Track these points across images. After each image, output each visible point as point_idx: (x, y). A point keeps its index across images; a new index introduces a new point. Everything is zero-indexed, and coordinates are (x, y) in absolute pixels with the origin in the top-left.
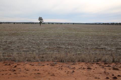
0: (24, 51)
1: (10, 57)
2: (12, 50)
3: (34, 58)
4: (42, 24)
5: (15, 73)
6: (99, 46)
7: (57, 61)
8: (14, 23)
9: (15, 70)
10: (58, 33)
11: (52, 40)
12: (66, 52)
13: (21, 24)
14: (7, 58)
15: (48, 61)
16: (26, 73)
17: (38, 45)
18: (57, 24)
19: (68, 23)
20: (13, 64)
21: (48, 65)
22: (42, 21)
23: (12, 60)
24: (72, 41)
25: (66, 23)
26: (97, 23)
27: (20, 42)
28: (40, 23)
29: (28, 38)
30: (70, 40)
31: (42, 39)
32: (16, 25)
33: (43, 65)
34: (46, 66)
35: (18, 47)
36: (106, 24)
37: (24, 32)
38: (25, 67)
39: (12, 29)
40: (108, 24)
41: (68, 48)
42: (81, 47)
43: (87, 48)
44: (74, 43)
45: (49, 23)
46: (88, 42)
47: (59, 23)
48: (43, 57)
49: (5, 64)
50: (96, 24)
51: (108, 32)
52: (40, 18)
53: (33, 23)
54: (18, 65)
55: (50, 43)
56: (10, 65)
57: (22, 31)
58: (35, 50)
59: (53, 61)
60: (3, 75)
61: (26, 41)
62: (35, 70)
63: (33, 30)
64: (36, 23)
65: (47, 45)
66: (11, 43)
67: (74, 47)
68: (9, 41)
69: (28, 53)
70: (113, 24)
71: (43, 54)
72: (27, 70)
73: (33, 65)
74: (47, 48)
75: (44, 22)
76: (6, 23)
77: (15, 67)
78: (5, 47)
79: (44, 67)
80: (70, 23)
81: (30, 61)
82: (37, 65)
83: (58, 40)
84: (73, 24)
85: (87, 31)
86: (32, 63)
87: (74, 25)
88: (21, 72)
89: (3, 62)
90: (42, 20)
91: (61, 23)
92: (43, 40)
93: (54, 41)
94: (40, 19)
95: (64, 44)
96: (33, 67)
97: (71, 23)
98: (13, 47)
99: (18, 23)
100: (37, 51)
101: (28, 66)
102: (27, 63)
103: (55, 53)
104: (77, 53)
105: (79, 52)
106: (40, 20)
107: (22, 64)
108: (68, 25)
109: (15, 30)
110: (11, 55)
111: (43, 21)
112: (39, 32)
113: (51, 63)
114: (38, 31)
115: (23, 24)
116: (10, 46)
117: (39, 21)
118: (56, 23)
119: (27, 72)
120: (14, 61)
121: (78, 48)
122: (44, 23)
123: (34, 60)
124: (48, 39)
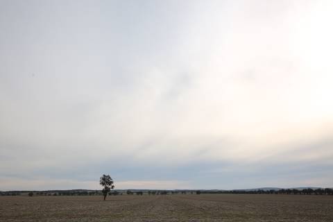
4: (110, 194)
8: (31, 194)
13: (49, 195)
18: (151, 195)
19: (184, 192)
22: (110, 187)
25: (176, 192)
26: (265, 190)
28: (106, 192)
32: (34, 198)
36: (289, 191)
39: (22, 213)
40: (295, 192)
45: (129, 192)
47: (159, 191)
50: (260, 192)
51: (300, 215)
52: (104, 179)
53: (84, 193)
64: (93, 193)
70: (308, 191)
75: (115, 189)
76: (8, 193)
80: (189, 191)
84: (198, 192)
85: (239, 216)
87: (201, 195)
90: (110, 183)
91: (165, 192)
94: (106, 180)
97: (192, 192)
99: (41, 193)
106: (103, 184)
108: (184, 195)
109: (30, 215)
111: (113, 187)
115: (55, 195)
117: (101, 188)
118: (150, 192)
122: (116, 193)
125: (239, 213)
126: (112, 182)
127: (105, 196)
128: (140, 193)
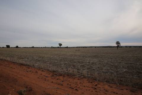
0: (103, 72)
1: (92, 76)
2: (94, 70)
3: (113, 80)
5: (96, 91)
7: (138, 88)
8: (95, 47)
9: (95, 89)
10: (137, 57)
11: (130, 63)
14: (90, 77)
15: (127, 85)
16: (106, 94)
17: (116, 67)
20: (94, 83)
21: (127, 89)
23: (93, 79)
27: (100, 63)
28: (118, 47)
29: (107, 60)
31: (120, 62)
33: (122, 89)
34: (125, 91)
37: (104, 54)
38: (104, 87)
39: (94, 52)
45: (126, 47)
47: (138, 46)
48: (121, 81)
49: (88, 81)
54: (98, 84)
55: (128, 67)
56: (92, 83)
57: (101, 54)
58: (113, 72)
59: (132, 87)
60: (87, 90)
61: (105, 63)
62: (114, 92)
63: (112, 53)
64: (113, 47)
65: (125, 69)
66: (93, 63)
68: (92, 62)
69: (107, 74)
71: (122, 77)
72: (106, 91)
73: (112, 87)
74: (126, 71)
75: (121, 46)
76: (90, 47)
77: (96, 85)
78: (88, 67)
79: (123, 91)
81: (109, 82)
82: (115, 88)
83: (137, 64)
86: (111, 85)
88: (101, 92)
89: (87, 79)
93: (133, 64)
94: (118, 43)
98: (95, 67)
99: (98, 47)
100: (115, 74)
101: (106, 87)
102: (106, 84)
106: (117, 44)
107: (102, 84)
109: (96, 53)
110: (93, 74)
111: (120, 45)
112: (117, 55)
113: (130, 88)
114: (115, 54)
116: (92, 66)
117: (116, 45)
118: (134, 47)
119: (106, 92)
120: (95, 79)
122: (121, 47)
123: (112, 82)
124: (126, 62)
126: (120, 43)
128: (130, 47)
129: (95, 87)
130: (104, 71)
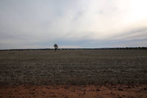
1: (29, 81)
2: (31, 74)
3: (50, 81)
4: (57, 50)
5: (34, 96)
6: (107, 69)
7: (70, 84)
8: (33, 50)
9: (33, 93)
10: (71, 58)
11: (66, 64)
12: (78, 76)
14: (27, 82)
15: (62, 84)
16: (44, 96)
17: (54, 69)
18: (70, 50)
19: (80, 49)
20: (32, 88)
21: (62, 87)
23: (31, 84)
24: (83, 65)
25: (77, 49)
27: (38, 67)
28: (56, 49)
29: (45, 63)
30: (81, 65)
31: (57, 63)
32: (35, 51)
33: (58, 88)
34: (61, 89)
35: (36, 71)
36: (112, 49)
37: (42, 57)
38: (42, 90)
39: (32, 55)
40: (114, 49)
41: (80, 72)
42: (91, 70)
43: (96, 72)
44: (85, 66)
45: (63, 49)
46: (97, 65)
47: (72, 49)
48: (57, 81)
49: (25, 87)
50: (103, 49)
51: (114, 56)
52: (55, 45)
54: (36, 88)
55: (64, 67)
56: (29, 88)
57: (40, 57)
58: (51, 74)
59: (66, 84)
60: (23, 97)
61: (43, 66)
62: (51, 93)
63: (50, 56)
64: (52, 49)
65: (61, 69)
66: (30, 67)
67: (85, 70)
68: (29, 66)
69: (45, 77)
70: (117, 49)
71: (58, 78)
72: (44, 93)
73: (49, 88)
74: (61, 72)
76: (27, 50)
77: (34, 90)
78: (25, 71)
79: (59, 89)
81: (47, 84)
82: (52, 88)
83: (71, 65)
84: (84, 49)
86: (49, 86)
87: (85, 50)
88: (38, 95)
89: (23, 85)
91: (74, 49)
92: (58, 65)
93: (67, 65)
94: (56, 46)
95: (76, 68)
96: (49, 90)
97: (82, 49)
98: (32, 72)
100: (53, 75)
101: (45, 89)
102: (44, 86)
103: (68, 76)
104: (88, 76)
105: (89, 76)
106: (55, 47)
107: (40, 87)
108: (80, 50)
109: (34, 56)
110: (31, 79)
112: (55, 57)
113: (65, 86)
114: (53, 56)
116: (29, 70)
117: (54, 48)
119: (44, 94)
120: (33, 84)
121: (88, 72)
122: (59, 49)
123: (50, 84)
124: (62, 64)
125: (96, 55)
127: (56, 50)
128: (66, 49)
129: (33, 92)
130: (42, 74)
